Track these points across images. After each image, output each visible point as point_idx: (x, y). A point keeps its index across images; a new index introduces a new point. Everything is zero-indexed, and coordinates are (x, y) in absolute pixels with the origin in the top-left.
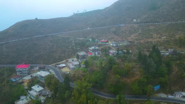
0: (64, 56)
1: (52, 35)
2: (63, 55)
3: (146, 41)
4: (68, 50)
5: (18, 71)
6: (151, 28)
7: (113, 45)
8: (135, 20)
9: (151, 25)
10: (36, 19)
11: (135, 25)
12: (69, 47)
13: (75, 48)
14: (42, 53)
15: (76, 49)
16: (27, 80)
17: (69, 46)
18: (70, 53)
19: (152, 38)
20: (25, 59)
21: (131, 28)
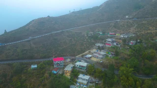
1: (67, 31)
3: (146, 32)
5: (56, 64)
6: (144, 22)
7: (125, 37)
8: (127, 17)
9: (143, 20)
11: (129, 20)
12: (84, 41)
13: (90, 41)
14: (65, 47)
16: (69, 71)
18: (88, 45)
19: (150, 30)
20: (54, 53)
21: (127, 22)
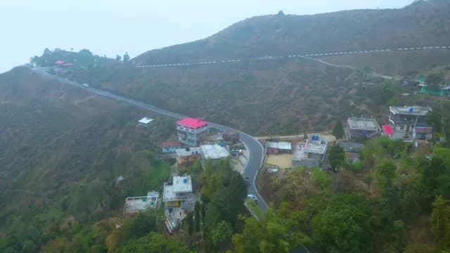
0: (305, 123)
1: (300, 59)
2: (305, 118)
4: (328, 106)
5: (179, 132)
10: (281, 13)
12: (334, 99)
13: (352, 104)
15: (354, 107)
17: (336, 97)
